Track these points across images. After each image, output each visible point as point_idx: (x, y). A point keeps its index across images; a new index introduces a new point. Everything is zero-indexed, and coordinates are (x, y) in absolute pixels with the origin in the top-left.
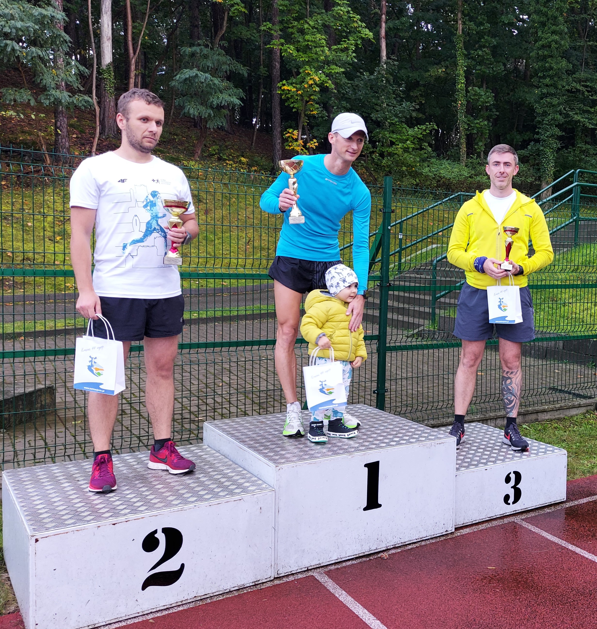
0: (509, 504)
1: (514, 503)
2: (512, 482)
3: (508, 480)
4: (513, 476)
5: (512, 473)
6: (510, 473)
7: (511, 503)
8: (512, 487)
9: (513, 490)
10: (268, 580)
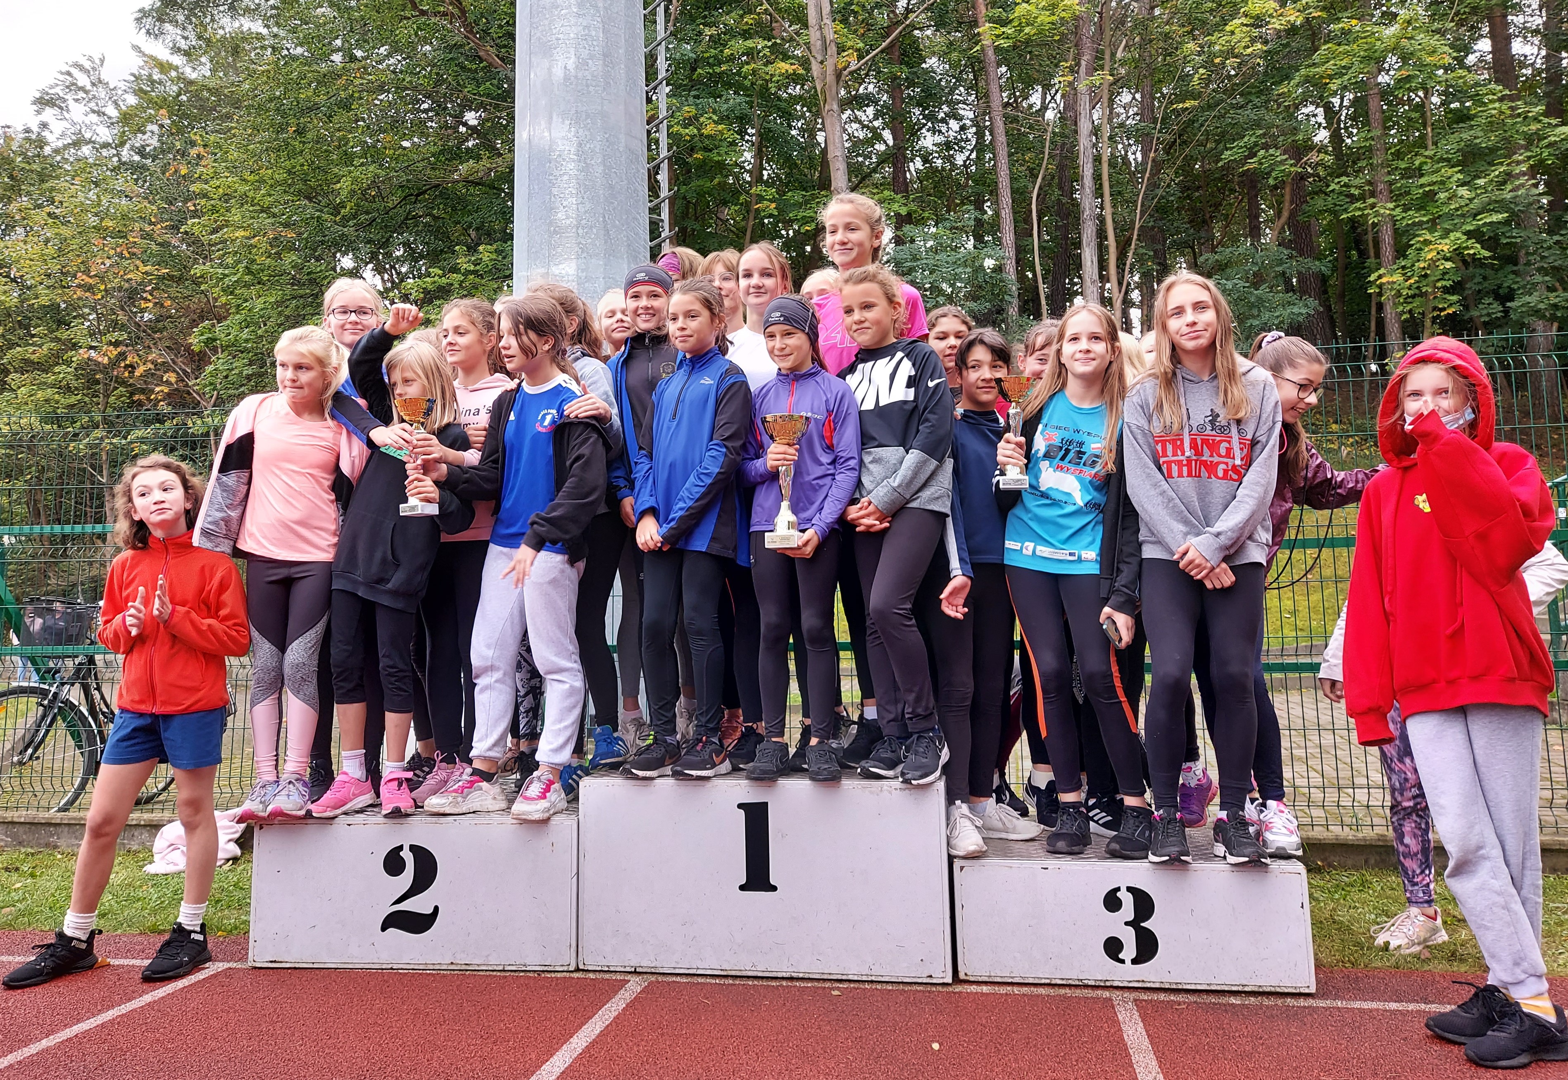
0: (1122, 961)
1: (1134, 962)
2: (1128, 911)
3: (1112, 902)
4: (1127, 899)
5: (1123, 889)
6: (1118, 889)
7: (1128, 962)
8: (1127, 924)
9: (1131, 930)
10: (565, 968)
